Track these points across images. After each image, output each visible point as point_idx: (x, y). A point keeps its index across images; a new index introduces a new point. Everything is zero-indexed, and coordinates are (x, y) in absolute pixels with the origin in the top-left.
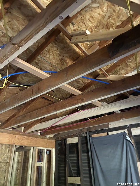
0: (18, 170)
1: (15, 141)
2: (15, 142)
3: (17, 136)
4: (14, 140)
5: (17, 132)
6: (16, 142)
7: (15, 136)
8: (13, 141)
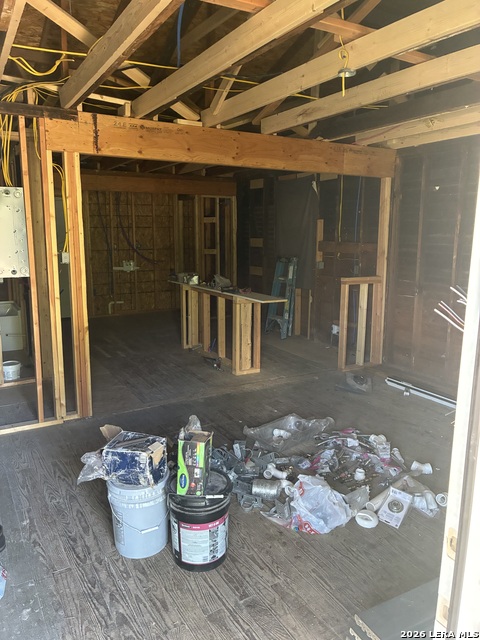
3: (167, 181)
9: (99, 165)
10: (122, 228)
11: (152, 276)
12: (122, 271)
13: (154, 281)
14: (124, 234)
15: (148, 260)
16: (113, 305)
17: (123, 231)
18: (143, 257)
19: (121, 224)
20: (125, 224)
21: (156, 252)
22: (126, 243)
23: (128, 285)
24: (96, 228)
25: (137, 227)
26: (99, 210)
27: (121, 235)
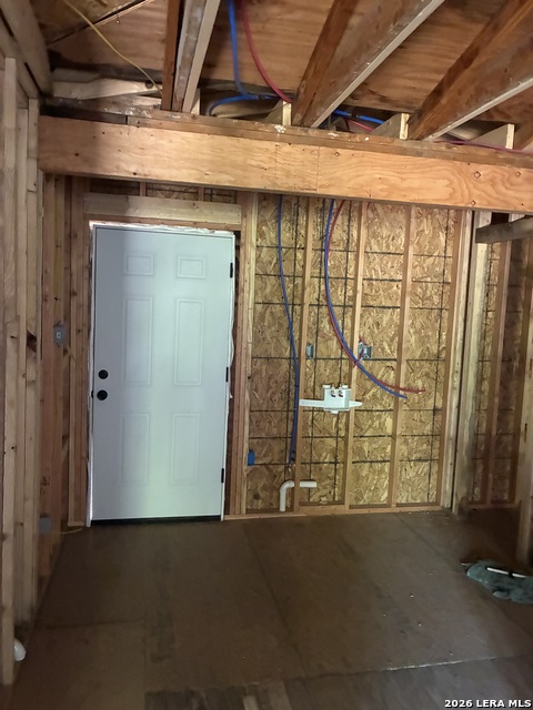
0: (488, 311)
1: (477, 192)
2: (479, 197)
3: (485, 170)
4: (471, 185)
5: (483, 152)
6: (483, 194)
7: (474, 167)
8: (466, 193)
9: (287, 110)
10: (329, 306)
11: (389, 422)
12: (320, 410)
13: (393, 436)
14: (332, 321)
15: (383, 385)
16: (291, 492)
17: (331, 313)
18: (372, 377)
19: (327, 298)
20: (338, 297)
21: (404, 367)
22: (334, 344)
23: (331, 442)
24: (267, 304)
25: (366, 306)
26: (279, 260)
27: (325, 325)
